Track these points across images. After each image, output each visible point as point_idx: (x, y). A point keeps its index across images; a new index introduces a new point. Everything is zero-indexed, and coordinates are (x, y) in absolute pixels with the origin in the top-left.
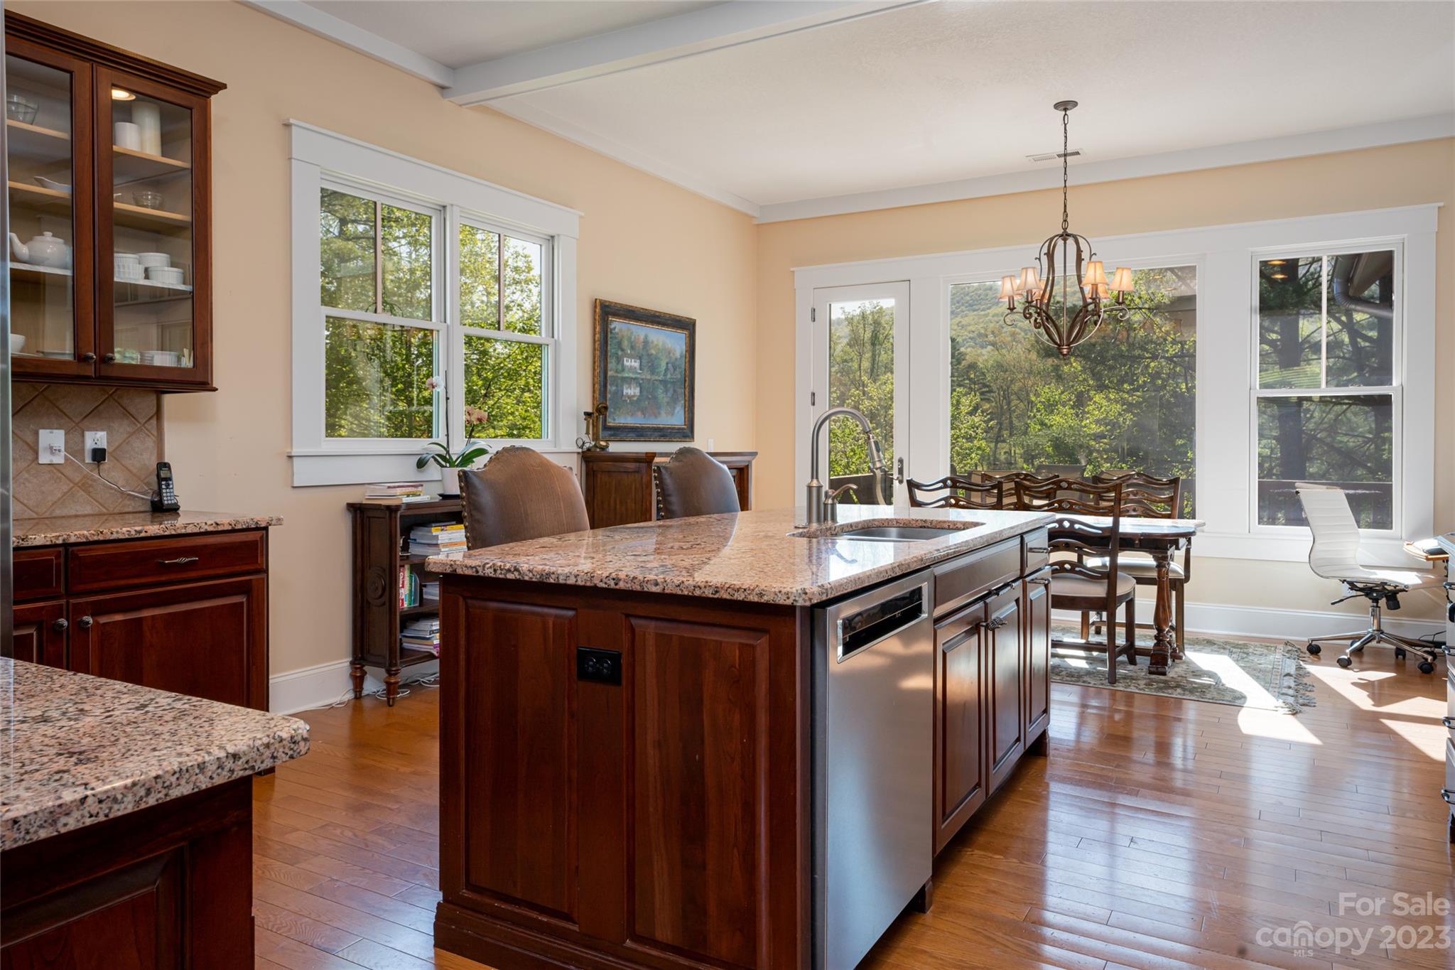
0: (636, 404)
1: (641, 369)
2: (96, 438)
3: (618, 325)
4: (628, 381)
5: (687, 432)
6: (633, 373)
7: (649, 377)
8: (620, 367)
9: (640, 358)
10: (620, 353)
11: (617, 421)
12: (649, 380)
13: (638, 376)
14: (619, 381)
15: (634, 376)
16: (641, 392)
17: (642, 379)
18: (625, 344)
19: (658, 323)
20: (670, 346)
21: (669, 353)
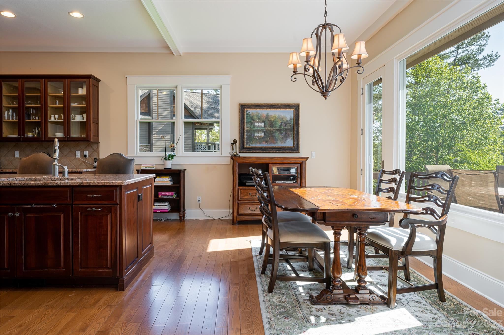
0: (261, 140)
1: (264, 126)
2: (86, 153)
3: (251, 112)
4: (258, 131)
5: (296, 149)
6: (260, 128)
7: (270, 129)
8: (252, 126)
9: (264, 122)
10: (252, 121)
11: (251, 146)
12: (270, 130)
13: (263, 129)
14: (252, 132)
15: (261, 129)
16: (265, 134)
17: (266, 130)
18: (255, 118)
19: (274, 108)
20: (283, 116)
21: (283, 119)
